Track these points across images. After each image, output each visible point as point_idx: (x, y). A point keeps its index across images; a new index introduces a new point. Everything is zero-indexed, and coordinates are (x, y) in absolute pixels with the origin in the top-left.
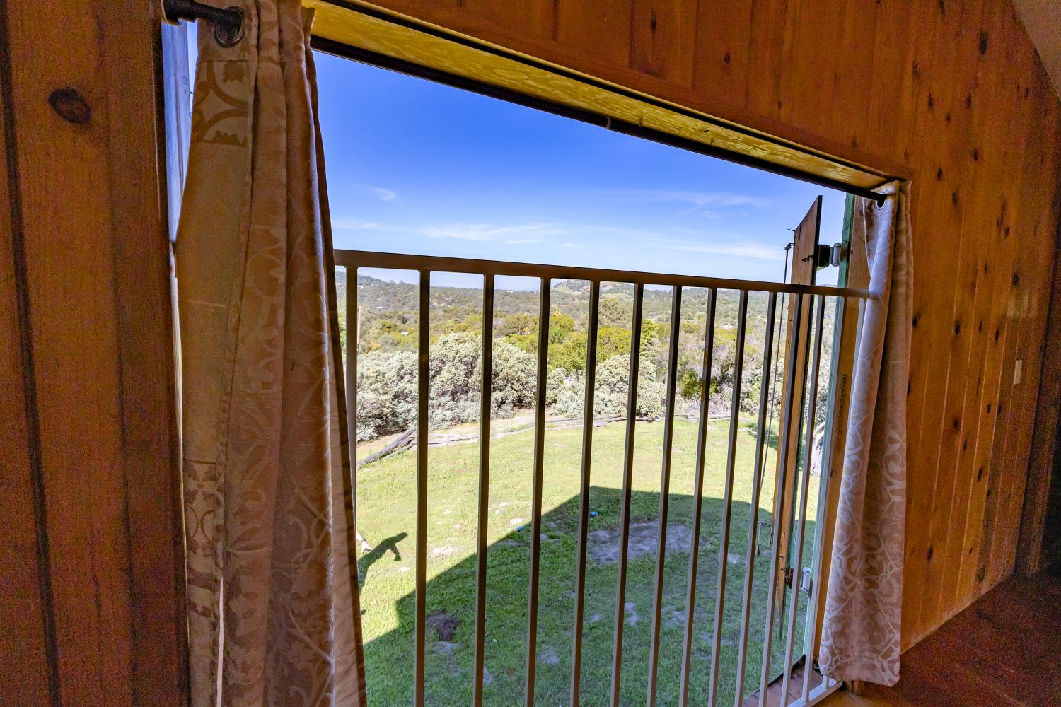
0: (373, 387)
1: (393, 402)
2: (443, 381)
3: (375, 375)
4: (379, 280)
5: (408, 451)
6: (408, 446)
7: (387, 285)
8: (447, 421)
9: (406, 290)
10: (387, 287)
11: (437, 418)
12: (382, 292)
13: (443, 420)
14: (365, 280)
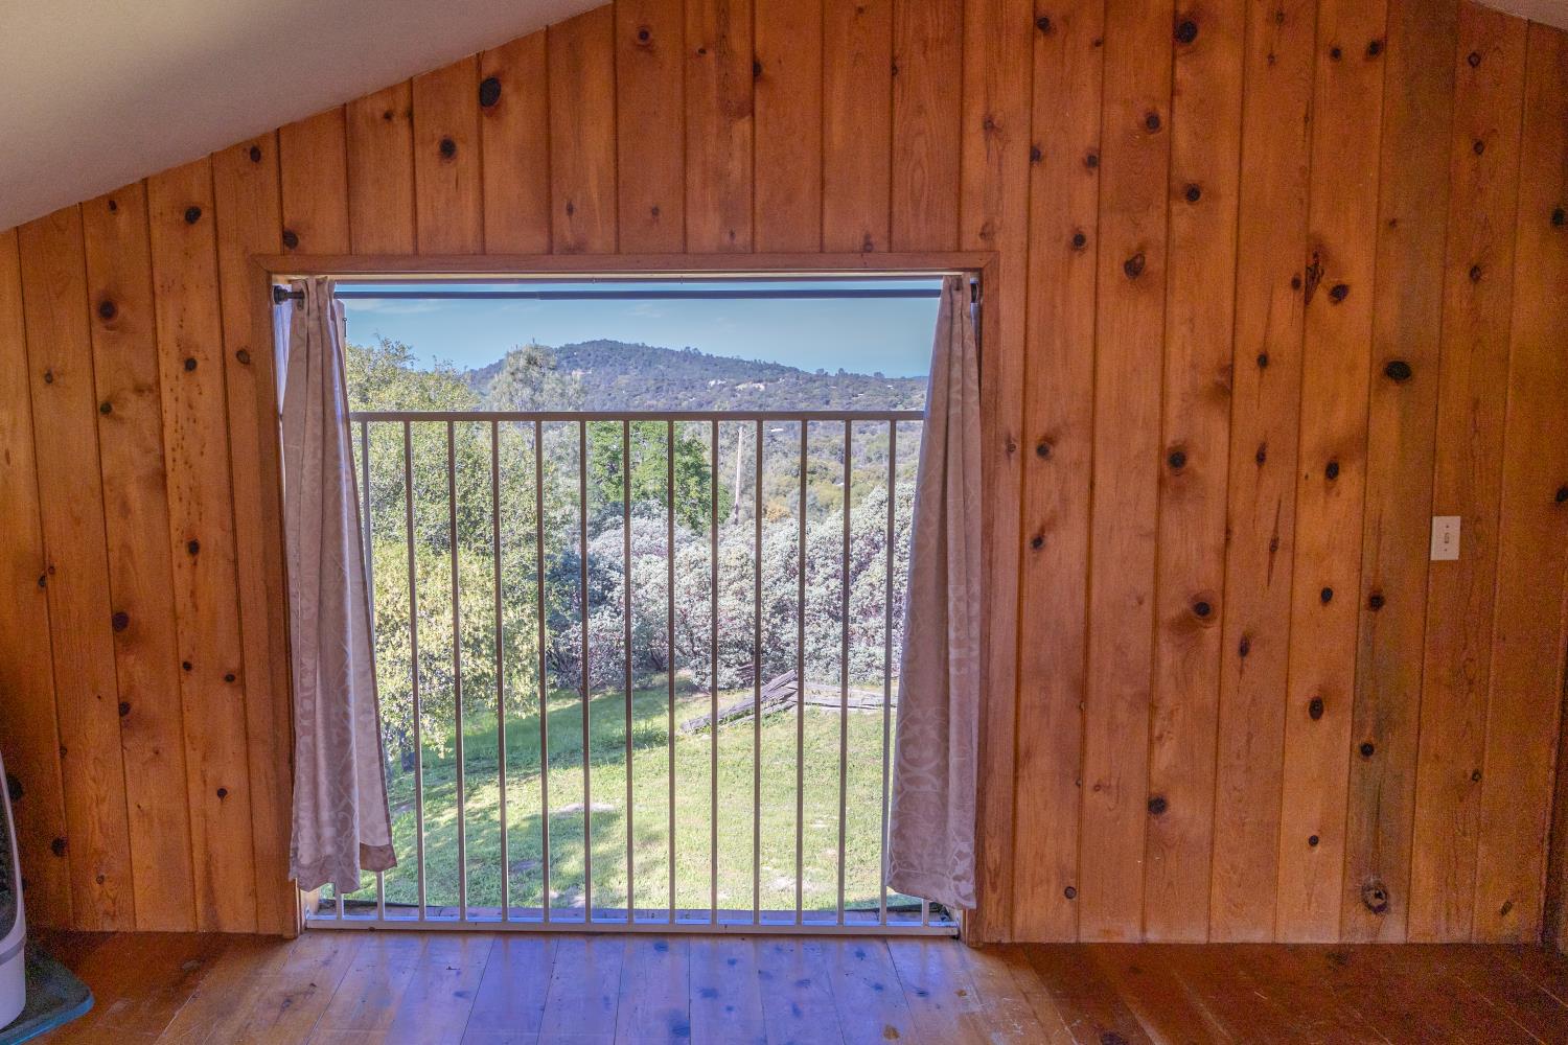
0: (735, 586)
1: (773, 621)
2: (871, 584)
3: (738, 563)
4: (796, 370)
5: (783, 715)
6: (784, 705)
7: (811, 379)
8: (877, 668)
9: (850, 390)
10: (809, 385)
11: (857, 660)
12: (800, 395)
13: (869, 665)
14: (768, 372)
